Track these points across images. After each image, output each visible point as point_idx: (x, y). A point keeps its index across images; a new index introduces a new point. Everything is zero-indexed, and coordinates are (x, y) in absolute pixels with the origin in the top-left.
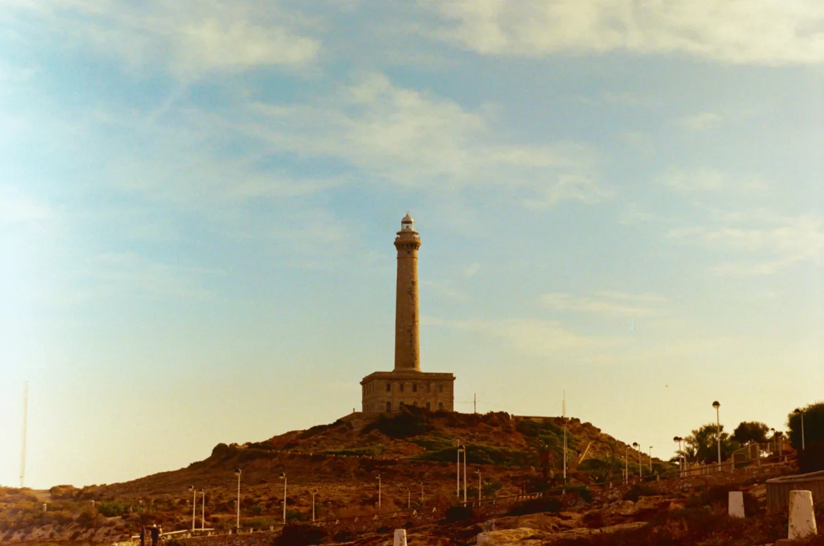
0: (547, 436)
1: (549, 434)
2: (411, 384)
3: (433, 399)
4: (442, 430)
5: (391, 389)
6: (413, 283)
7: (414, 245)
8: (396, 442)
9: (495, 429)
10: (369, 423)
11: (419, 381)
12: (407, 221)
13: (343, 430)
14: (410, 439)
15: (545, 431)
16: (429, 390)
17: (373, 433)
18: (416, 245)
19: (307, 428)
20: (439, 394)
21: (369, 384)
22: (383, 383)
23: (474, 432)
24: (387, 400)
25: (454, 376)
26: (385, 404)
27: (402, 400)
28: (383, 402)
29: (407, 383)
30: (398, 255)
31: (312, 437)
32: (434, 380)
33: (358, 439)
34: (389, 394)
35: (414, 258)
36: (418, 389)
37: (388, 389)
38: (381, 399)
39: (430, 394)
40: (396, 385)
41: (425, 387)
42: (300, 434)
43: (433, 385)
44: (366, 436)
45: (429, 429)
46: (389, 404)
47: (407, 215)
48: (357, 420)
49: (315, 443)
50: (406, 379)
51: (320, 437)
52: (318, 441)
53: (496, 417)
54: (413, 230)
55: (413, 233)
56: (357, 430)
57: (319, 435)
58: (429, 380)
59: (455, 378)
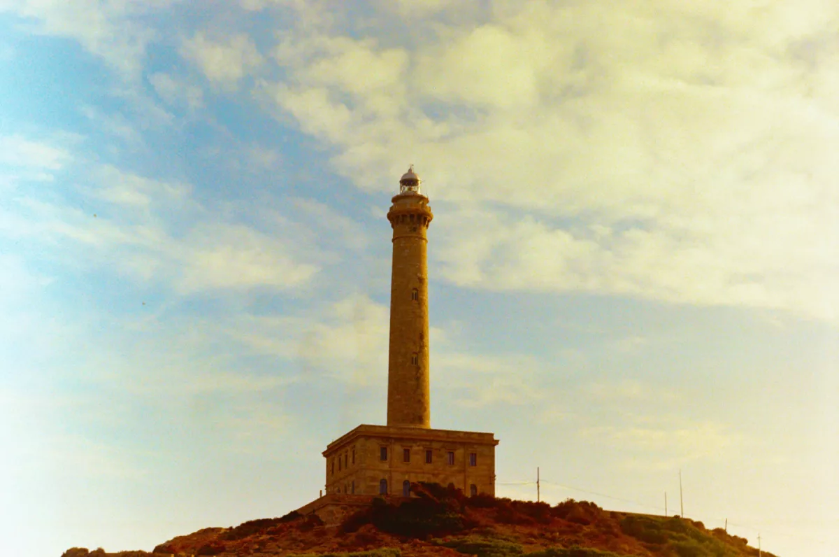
0: (682, 543)
1: (682, 539)
2: (421, 448)
3: (461, 477)
4: (491, 527)
5: (389, 455)
6: (421, 280)
7: (422, 218)
8: (415, 545)
9: (586, 529)
10: (352, 513)
11: (435, 445)
12: (409, 181)
13: (306, 527)
14: (440, 541)
15: (674, 534)
16: (452, 461)
17: (362, 530)
18: (425, 219)
19: (236, 524)
20: (471, 469)
21: (339, 452)
22: (374, 445)
23: (552, 532)
24: (381, 476)
25: (495, 438)
26: (377, 484)
27: (407, 477)
28: (373, 479)
29: (415, 448)
30: (395, 234)
31: (249, 538)
32: (463, 444)
33: (339, 540)
34: (386, 466)
35: (422, 239)
36: (434, 458)
37: (384, 457)
38: (370, 473)
39: (455, 468)
40: (398, 449)
41: (447, 456)
42: (225, 533)
43: (459, 453)
44: (352, 537)
45: (470, 526)
46: (383, 482)
47: (410, 170)
48: (331, 508)
49: (257, 547)
50: (414, 440)
51: (264, 537)
52: (262, 543)
53: (581, 509)
54: (419, 193)
55: (422, 198)
56: (332, 525)
57: (262, 533)
58: (454, 443)
59: (497, 442)
